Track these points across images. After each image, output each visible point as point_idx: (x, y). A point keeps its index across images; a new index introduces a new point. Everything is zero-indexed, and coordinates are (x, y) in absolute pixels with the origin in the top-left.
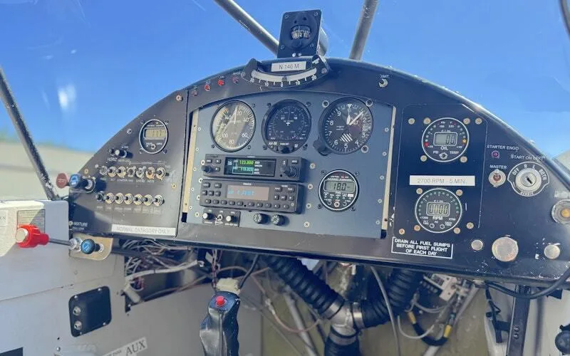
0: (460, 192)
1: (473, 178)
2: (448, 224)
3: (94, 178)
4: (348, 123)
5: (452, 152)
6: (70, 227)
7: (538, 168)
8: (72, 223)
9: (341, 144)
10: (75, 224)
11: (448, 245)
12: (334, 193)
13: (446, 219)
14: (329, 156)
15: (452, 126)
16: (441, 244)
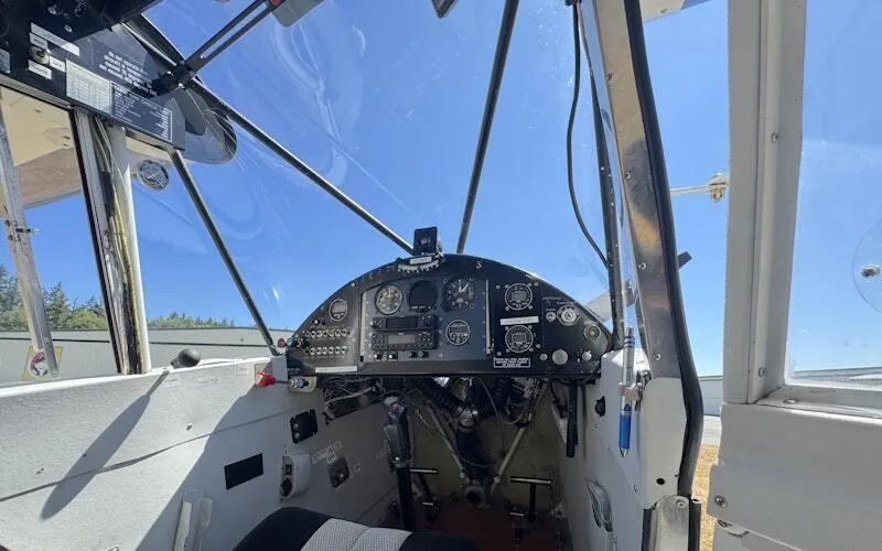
0: (530, 327)
1: (537, 318)
2: (526, 346)
3: (302, 340)
4: (460, 291)
5: (523, 304)
6: (288, 373)
7: (573, 309)
8: (289, 370)
9: (457, 305)
10: (292, 370)
11: (527, 359)
12: (456, 334)
13: (524, 344)
14: (450, 312)
15: (522, 288)
16: (523, 359)
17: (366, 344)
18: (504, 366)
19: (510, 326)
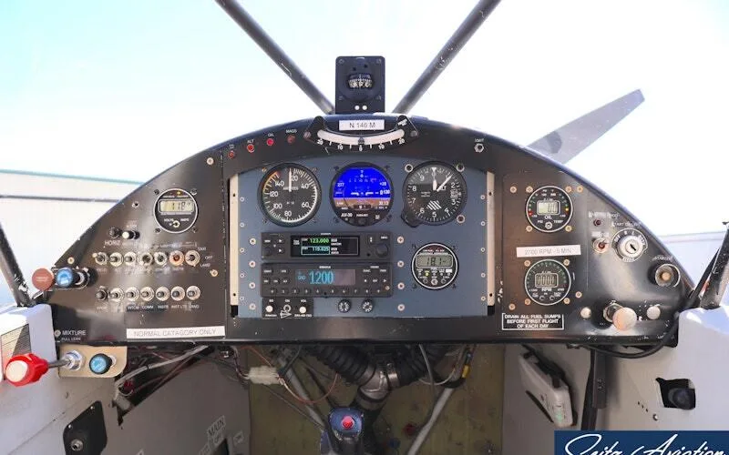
0: (567, 262)
1: (578, 247)
2: (558, 295)
3: (86, 270)
4: (434, 188)
5: (556, 221)
6: (56, 339)
7: (637, 235)
8: (59, 332)
9: (429, 213)
10: (65, 333)
11: (559, 317)
12: (429, 269)
13: (555, 290)
14: (418, 228)
15: (554, 195)
16: (551, 316)
17: (242, 282)
18: (520, 328)
19: (533, 260)
